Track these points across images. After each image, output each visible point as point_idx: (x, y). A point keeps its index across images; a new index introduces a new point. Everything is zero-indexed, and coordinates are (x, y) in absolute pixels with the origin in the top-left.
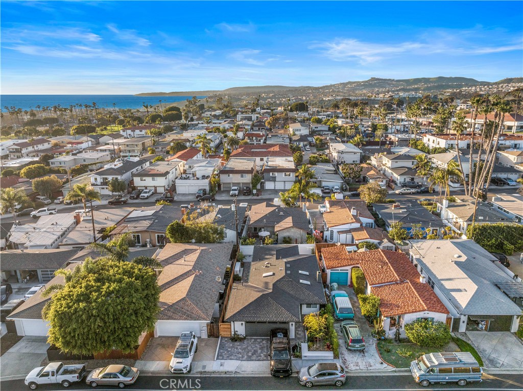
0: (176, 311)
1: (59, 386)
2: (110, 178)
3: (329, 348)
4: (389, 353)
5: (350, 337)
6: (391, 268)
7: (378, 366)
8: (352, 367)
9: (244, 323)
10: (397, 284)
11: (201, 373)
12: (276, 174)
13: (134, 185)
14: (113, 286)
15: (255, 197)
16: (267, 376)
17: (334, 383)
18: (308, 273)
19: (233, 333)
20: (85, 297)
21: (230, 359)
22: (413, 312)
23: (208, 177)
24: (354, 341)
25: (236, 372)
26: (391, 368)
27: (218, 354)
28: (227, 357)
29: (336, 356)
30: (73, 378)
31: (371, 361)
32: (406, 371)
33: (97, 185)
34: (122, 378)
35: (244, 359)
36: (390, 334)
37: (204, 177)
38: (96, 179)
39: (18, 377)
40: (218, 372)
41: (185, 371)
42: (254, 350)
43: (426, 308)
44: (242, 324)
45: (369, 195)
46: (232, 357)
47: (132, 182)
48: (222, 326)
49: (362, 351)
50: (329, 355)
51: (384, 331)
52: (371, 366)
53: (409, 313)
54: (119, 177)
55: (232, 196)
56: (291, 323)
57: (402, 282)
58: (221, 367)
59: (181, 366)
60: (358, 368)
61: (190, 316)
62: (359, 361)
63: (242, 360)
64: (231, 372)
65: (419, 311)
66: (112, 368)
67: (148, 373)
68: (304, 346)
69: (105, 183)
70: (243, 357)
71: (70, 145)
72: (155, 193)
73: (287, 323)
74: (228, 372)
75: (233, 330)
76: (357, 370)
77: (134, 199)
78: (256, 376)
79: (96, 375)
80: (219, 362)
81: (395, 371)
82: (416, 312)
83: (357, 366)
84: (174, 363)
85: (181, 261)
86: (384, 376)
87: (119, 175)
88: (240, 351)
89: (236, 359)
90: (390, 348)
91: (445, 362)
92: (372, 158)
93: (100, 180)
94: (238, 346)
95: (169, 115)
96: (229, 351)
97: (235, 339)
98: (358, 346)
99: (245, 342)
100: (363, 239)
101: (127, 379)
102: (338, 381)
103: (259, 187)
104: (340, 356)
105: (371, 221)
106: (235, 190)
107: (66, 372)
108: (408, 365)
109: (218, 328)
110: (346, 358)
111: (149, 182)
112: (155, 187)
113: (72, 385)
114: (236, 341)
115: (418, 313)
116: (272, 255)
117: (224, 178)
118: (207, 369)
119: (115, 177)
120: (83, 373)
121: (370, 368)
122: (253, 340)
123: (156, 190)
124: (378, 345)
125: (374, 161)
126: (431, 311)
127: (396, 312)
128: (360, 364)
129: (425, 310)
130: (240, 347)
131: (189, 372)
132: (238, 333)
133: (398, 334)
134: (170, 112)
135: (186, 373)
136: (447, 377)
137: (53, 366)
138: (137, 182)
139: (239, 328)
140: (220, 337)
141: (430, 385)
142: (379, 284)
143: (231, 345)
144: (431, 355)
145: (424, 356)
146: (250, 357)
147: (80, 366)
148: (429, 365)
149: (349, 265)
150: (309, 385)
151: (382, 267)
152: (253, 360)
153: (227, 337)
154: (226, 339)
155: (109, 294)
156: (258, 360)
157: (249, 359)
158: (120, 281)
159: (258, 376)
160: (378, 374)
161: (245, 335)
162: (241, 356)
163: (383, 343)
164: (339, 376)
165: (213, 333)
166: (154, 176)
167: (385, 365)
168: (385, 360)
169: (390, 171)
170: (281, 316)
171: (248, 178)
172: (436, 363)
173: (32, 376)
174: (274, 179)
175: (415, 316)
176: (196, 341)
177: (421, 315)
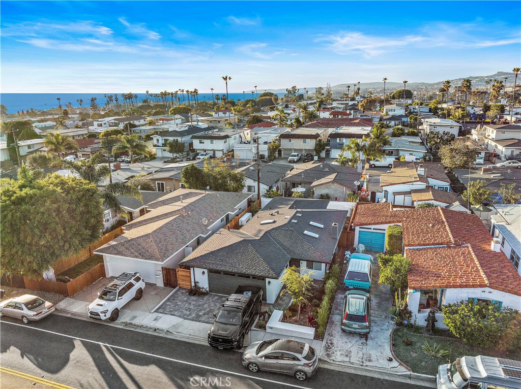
2: (171, 139)
3: (312, 322)
4: (409, 347)
5: (347, 310)
6: (447, 228)
7: (384, 363)
8: (338, 357)
9: (206, 271)
10: (449, 247)
11: (126, 324)
12: (344, 140)
13: (193, 147)
16: (203, 343)
17: (292, 373)
18: (322, 226)
19: (193, 284)
21: (172, 315)
22: (461, 286)
23: (270, 143)
24: (351, 317)
25: (168, 331)
26: (403, 370)
27: (162, 305)
28: (171, 311)
29: (319, 336)
31: (374, 353)
32: (429, 380)
33: (159, 146)
34: (26, 312)
35: (189, 317)
36: (420, 318)
37: (266, 143)
38: (158, 140)
40: (146, 327)
41: (103, 317)
42: (211, 309)
43: (487, 282)
44: (204, 273)
45: (452, 157)
46: (176, 313)
47: (191, 145)
48: (181, 273)
49: (365, 336)
51: (410, 313)
52: (370, 361)
53: (455, 287)
54: (179, 139)
55: (290, 162)
56: (267, 280)
57: (458, 245)
58: (154, 322)
59: (100, 310)
60: (347, 359)
62: (354, 350)
63: (185, 319)
64: (162, 330)
65: (473, 286)
67: (69, 313)
68: (278, 314)
69: (166, 144)
70: (190, 315)
71: (162, 122)
72: (213, 157)
73: (263, 278)
74: (158, 329)
75: (193, 280)
76: (344, 362)
77: (190, 161)
78: (190, 341)
80: (156, 314)
81: (410, 377)
82: (466, 286)
83: (347, 356)
86: (387, 381)
87: (179, 136)
88: (192, 307)
89: (180, 316)
90: (414, 339)
91: (502, 375)
92: (473, 131)
93: (161, 141)
94: (193, 301)
95: (262, 100)
96: (177, 305)
97: (195, 292)
98: (356, 326)
99: (206, 298)
100: (424, 200)
101: (31, 314)
102: (300, 371)
103: (323, 154)
104: (326, 336)
105: (446, 184)
106: (295, 156)
108: (435, 372)
109: (176, 275)
110: (335, 342)
111: (207, 145)
112: (214, 151)
114: (194, 295)
115: (472, 290)
116: (287, 205)
117: (285, 144)
118: (136, 322)
119: (175, 138)
121: (368, 363)
122: (217, 297)
123: (214, 154)
124: (395, 332)
125: (475, 135)
126: (496, 288)
127: (432, 283)
128: (352, 354)
129: (485, 286)
130: (194, 303)
132: (200, 285)
133: (432, 320)
134: (264, 98)
135: (104, 321)
138: (197, 144)
139: (201, 278)
140: (178, 287)
142: (419, 245)
143: (185, 299)
144: (478, 359)
145: (463, 359)
146: (200, 316)
148: (468, 376)
149: (386, 223)
150: (253, 368)
151: (433, 226)
152: (200, 321)
153: (185, 289)
154: (184, 291)
156: (207, 323)
157: (197, 319)
159: (193, 342)
160: (376, 376)
161: (208, 289)
162: (188, 313)
163: (405, 330)
164: (302, 364)
165: (170, 281)
166: (212, 138)
167: (395, 363)
168: (398, 355)
169: (493, 144)
170: (254, 268)
171: (311, 144)
172: (484, 374)
174: (340, 147)
175: (465, 294)
176: (138, 285)
177: (477, 293)
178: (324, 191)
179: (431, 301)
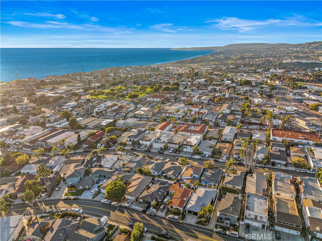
0: (130, 194)
1: (107, 204)
2: (132, 139)
3: (156, 209)
12: (187, 146)
13: (139, 143)
14: (117, 188)
15: (177, 155)
18: (163, 191)
20: (112, 189)
23: (165, 142)
25: (137, 209)
27: (135, 205)
28: (137, 206)
30: (109, 203)
33: (128, 141)
34: (116, 205)
37: (164, 142)
39: (100, 200)
42: (143, 206)
43: (178, 206)
47: (139, 141)
48: (138, 199)
50: (155, 210)
51: (169, 209)
54: (135, 139)
57: (180, 198)
58: (135, 207)
59: (127, 205)
61: (132, 196)
66: (115, 203)
67: (122, 205)
68: (152, 207)
69: (130, 140)
72: (146, 146)
73: (151, 202)
74: (135, 209)
77: (138, 148)
79: (112, 203)
81: (164, 216)
83: (159, 214)
84: (126, 205)
85: (137, 181)
90: (168, 212)
93: (129, 139)
97: (140, 203)
98: (161, 210)
99: (142, 204)
100: (188, 183)
101: (117, 206)
103: (181, 149)
105: (198, 176)
107: (108, 202)
110: (158, 212)
111: (144, 142)
112: (146, 144)
113: (108, 204)
116: (158, 183)
117: (169, 145)
118: (132, 207)
120: (111, 202)
124: (166, 211)
127: (172, 205)
131: (129, 207)
136: (171, 220)
137: (106, 200)
139: (141, 201)
140: (138, 202)
141: (168, 220)
147: (110, 201)
150: (147, 214)
155: (116, 190)
156: (142, 208)
158: (118, 187)
159: (140, 211)
162: (139, 206)
164: (153, 214)
165: (136, 200)
166: (146, 140)
170: (149, 200)
171: (177, 146)
173: (102, 201)
174: (186, 148)
175: (175, 207)
176: (132, 201)
177: (176, 207)
178: (170, 176)
179: (172, 207)
